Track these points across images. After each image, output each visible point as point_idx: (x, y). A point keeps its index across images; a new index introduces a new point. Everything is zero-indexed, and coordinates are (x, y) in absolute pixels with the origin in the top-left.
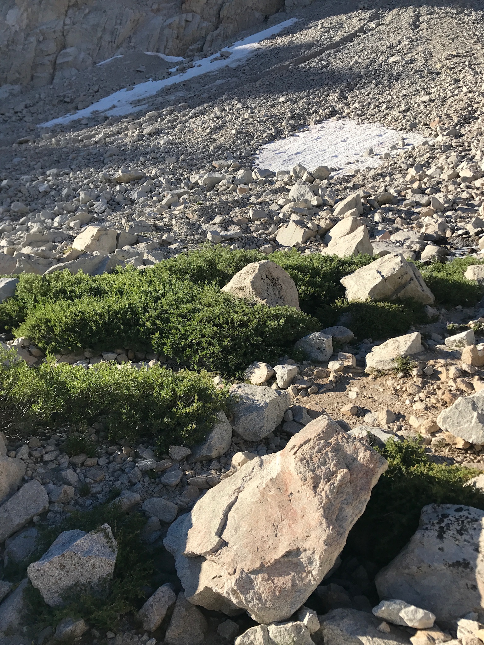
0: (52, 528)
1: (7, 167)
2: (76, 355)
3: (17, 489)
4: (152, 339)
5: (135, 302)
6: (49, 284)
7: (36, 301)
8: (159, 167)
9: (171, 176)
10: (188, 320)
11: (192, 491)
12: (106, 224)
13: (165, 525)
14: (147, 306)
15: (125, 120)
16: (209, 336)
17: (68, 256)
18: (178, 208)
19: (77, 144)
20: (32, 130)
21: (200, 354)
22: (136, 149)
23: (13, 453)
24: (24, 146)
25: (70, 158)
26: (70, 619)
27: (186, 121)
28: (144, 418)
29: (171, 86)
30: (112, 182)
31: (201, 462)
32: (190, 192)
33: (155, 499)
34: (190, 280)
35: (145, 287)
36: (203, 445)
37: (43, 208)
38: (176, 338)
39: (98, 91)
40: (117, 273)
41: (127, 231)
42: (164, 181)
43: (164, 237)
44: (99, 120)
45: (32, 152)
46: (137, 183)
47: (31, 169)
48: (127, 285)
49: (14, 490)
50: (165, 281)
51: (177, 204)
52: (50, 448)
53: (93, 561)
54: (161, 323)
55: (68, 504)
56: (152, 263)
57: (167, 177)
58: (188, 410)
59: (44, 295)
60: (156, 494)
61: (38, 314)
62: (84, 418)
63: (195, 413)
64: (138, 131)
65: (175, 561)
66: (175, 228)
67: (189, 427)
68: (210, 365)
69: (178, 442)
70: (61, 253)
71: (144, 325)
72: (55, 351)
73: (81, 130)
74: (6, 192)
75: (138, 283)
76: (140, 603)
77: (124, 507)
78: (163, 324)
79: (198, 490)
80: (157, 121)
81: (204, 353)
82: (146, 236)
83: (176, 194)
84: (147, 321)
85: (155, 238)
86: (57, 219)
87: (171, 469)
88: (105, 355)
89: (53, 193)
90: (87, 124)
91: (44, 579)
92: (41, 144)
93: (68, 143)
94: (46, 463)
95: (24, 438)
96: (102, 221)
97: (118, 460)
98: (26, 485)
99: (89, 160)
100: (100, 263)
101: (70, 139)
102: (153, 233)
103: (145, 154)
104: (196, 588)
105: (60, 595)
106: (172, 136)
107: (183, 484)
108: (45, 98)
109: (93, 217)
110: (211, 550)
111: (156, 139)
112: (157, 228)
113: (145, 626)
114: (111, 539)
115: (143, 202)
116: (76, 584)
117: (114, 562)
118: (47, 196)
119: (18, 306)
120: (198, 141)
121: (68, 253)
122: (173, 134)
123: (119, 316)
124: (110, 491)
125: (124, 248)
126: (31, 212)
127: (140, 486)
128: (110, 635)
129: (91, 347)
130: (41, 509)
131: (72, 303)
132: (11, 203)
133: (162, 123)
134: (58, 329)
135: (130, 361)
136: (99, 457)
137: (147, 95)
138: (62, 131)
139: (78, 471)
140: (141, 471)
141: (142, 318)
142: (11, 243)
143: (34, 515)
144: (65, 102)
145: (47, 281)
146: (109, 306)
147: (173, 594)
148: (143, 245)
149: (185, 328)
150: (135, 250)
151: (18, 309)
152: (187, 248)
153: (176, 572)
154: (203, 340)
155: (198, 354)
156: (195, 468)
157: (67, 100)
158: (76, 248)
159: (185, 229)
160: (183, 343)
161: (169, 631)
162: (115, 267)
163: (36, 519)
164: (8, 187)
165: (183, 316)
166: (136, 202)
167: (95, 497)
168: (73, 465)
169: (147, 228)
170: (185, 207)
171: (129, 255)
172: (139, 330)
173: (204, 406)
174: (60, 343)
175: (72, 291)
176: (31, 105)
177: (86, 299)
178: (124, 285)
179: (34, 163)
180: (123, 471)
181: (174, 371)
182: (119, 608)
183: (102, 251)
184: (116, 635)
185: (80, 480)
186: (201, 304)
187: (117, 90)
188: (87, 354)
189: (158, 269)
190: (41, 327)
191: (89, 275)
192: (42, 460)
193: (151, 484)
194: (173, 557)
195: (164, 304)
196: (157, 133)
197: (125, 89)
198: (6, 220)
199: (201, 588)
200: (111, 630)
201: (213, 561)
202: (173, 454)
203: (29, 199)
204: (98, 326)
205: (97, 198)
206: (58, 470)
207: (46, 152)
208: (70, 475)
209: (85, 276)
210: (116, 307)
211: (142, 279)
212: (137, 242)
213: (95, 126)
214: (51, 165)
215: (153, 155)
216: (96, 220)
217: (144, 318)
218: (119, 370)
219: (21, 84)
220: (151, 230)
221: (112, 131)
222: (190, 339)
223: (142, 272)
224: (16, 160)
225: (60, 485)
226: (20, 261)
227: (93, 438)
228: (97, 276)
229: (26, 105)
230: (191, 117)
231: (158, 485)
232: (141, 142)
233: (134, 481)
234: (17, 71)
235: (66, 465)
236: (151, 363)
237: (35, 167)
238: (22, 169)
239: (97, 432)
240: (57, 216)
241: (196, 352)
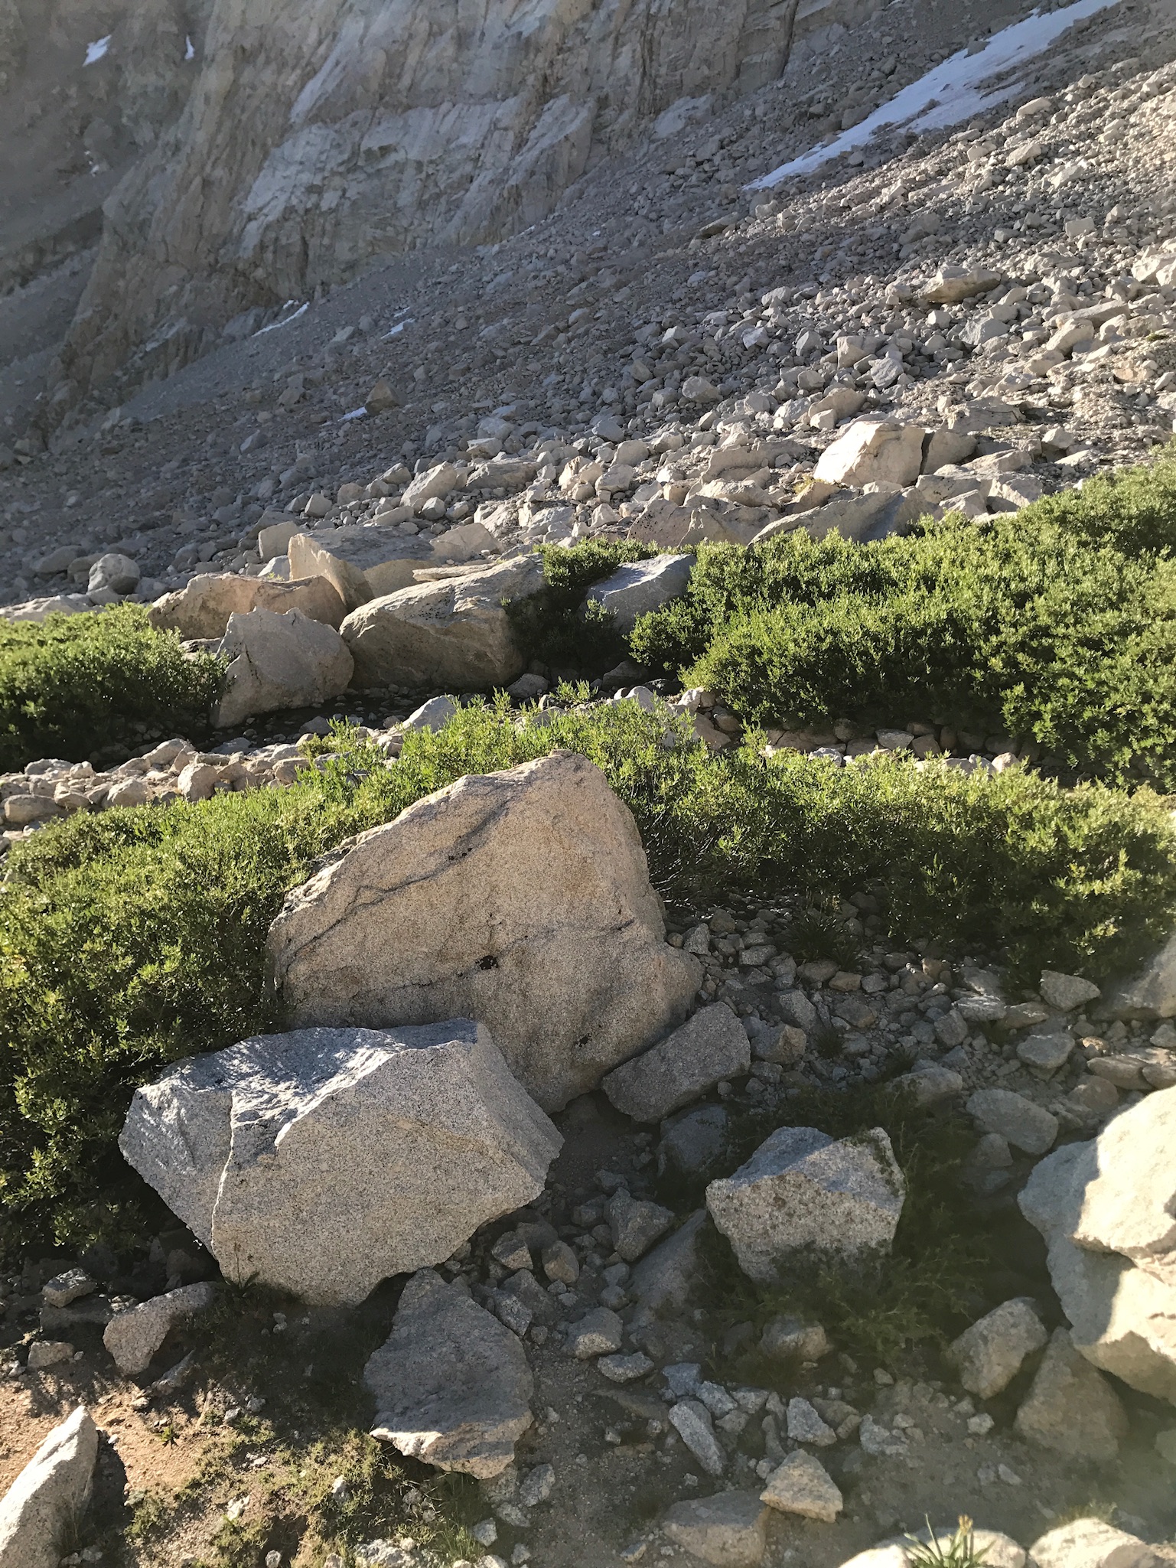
0: (756, 1114)
1: (675, 297)
2: (815, 733)
3: (684, 1016)
4: (1003, 700)
5: (964, 607)
6: (760, 566)
7: (730, 606)
8: (1046, 249)
9: (1076, 272)
10: (1106, 654)
11: (1099, 1089)
12: (899, 414)
13: (1023, 1161)
14: (994, 616)
15: (960, 135)
16: (1163, 698)
17: (803, 498)
18: (1092, 355)
19: (834, 220)
20: (733, 201)
21: (1135, 746)
22: (985, 210)
23: (678, 939)
24: (713, 241)
25: (818, 255)
26: (792, 1318)
27: (1132, 110)
28: (980, 894)
29: (1093, 19)
30: (916, 306)
31: (1127, 1023)
32: (1131, 306)
33: (1000, 1094)
34: (1118, 546)
35: (993, 568)
36: (1135, 979)
37: (752, 386)
38: (1071, 700)
39: (892, 72)
40: (921, 533)
41: (951, 426)
42: (1056, 287)
43: (1048, 438)
44: (893, 147)
45: (731, 253)
46: (983, 300)
47: (727, 293)
48: (945, 564)
49: (678, 1018)
50: (1045, 552)
51: (1088, 345)
52: (755, 938)
53: (847, 1205)
54: (1030, 660)
55: (793, 1069)
56: (1013, 507)
57: (1065, 273)
58: (1097, 886)
59: (748, 591)
60: (1002, 1082)
61: (735, 637)
62: (833, 879)
63: (1115, 898)
64: (992, 160)
65: (1046, 1251)
66: (1081, 410)
67: (1099, 931)
68: (1162, 777)
69: (1068, 963)
70: (787, 492)
71: (984, 665)
72: (768, 723)
73: (846, 182)
74: (671, 357)
75: (975, 557)
76: (957, 1325)
77: (923, 1099)
78: (1036, 663)
79: (1115, 1091)
80: (1046, 125)
81: (1148, 743)
82: (999, 437)
83: (1089, 318)
84: (994, 655)
85: (1022, 439)
86: (782, 411)
87: (1041, 1026)
88: (884, 737)
89: (774, 348)
90: (861, 164)
91: (739, 1219)
92: (751, 231)
93: (814, 220)
94: (745, 970)
95: (700, 908)
96: (888, 406)
97: (910, 985)
98: (704, 1012)
99: (864, 255)
100: (879, 511)
101: (820, 208)
102: (1019, 427)
103: (1007, 221)
104: (1103, 1327)
105: (774, 1260)
106: (1087, 159)
107: (1076, 1067)
108: (765, 115)
109: (866, 400)
110: (1149, 1245)
111: (1042, 173)
112: (1030, 415)
113: (968, 1383)
114: (889, 1165)
115: (995, 349)
116: (809, 1246)
117: (897, 1218)
118: (760, 357)
119: (693, 616)
120: (1163, 162)
121: (805, 492)
122: (1090, 153)
123: (923, 641)
124: (889, 1056)
125: (939, 473)
126: (725, 398)
127: (963, 1054)
128: (882, 1377)
129: (851, 716)
130: (734, 1068)
131: (812, 610)
132: (682, 380)
133: (1062, 126)
134: (777, 672)
135: (947, 754)
136: (865, 973)
137: (1025, 55)
138: (801, 193)
139: (817, 997)
140: (966, 1020)
141: (980, 648)
142: (681, 474)
143: (722, 1078)
144: (812, 116)
145: (755, 559)
146: (899, 618)
147: (1041, 1328)
148: (989, 460)
149: (1096, 675)
150: (969, 476)
151: (691, 623)
152: (1110, 462)
153: (1048, 1277)
154: (1146, 708)
155: (1130, 745)
156: (1110, 1034)
157: (816, 109)
158: (823, 479)
159: (1107, 410)
160: (1087, 715)
161: (1026, 1409)
162: (917, 519)
163: (723, 1088)
164: (676, 344)
165: (1094, 644)
166: (976, 350)
167: (853, 1062)
168: (805, 984)
169: (1001, 416)
170: (1114, 352)
171: (953, 487)
172: (972, 679)
173: (1144, 882)
174: (781, 703)
175: (814, 582)
176: (733, 138)
177: (843, 601)
178: (938, 563)
179: (734, 279)
180: (922, 1014)
181: (1061, 785)
182: (904, 1322)
183: (885, 482)
184: (895, 1380)
185: (819, 1018)
186: (1145, 612)
187: (944, 58)
188: (841, 732)
189: (1029, 520)
190: (740, 664)
191: (855, 541)
192: (737, 963)
193: (990, 1056)
194: (1042, 1239)
195: (1042, 611)
196: (1046, 156)
197: (965, 52)
198: (671, 421)
199: (1116, 1332)
200: (885, 1366)
201: (1153, 1273)
202: (1050, 991)
203: (721, 368)
204: (869, 664)
205: (878, 349)
206: (771, 988)
207: (762, 249)
208: (798, 1002)
209: (842, 544)
210: (915, 620)
211: (985, 548)
212: (975, 454)
213: (880, 165)
214: (773, 278)
215: (1029, 219)
216: (875, 405)
217: (986, 649)
218: (920, 774)
219: (714, 90)
220: (1013, 419)
221: (925, 171)
222: (1108, 704)
223: (986, 530)
224: (695, 279)
225: (776, 1024)
226: (697, 514)
227: (851, 924)
228: (872, 544)
229: (722, 141)
230: (1148, 97)
231: (1007, 1060)
232: (1001, 188)
233: (948, 1040)
234: (706, 61)
235: (788, 980)
236: (999, 762)
237: (737, 287)
238: (709, 296)
239: (862, 915)
240: (781, 402)
241: (1123, 741)
